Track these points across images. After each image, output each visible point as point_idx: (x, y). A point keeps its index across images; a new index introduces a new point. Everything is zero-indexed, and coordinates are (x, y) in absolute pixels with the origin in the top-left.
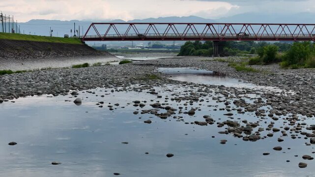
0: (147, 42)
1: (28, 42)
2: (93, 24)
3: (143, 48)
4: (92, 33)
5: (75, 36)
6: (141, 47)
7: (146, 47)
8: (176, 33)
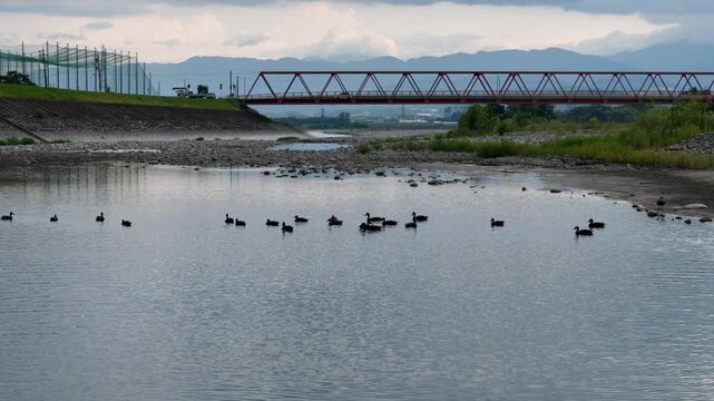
0: (444, 106)
1: (128, 106)
2: (262, 74)
3: (432, 121)
4: (261, 91)
5: (232, 95)
6: (425, 118)
7: (439, 119)
8: (524, 89)
